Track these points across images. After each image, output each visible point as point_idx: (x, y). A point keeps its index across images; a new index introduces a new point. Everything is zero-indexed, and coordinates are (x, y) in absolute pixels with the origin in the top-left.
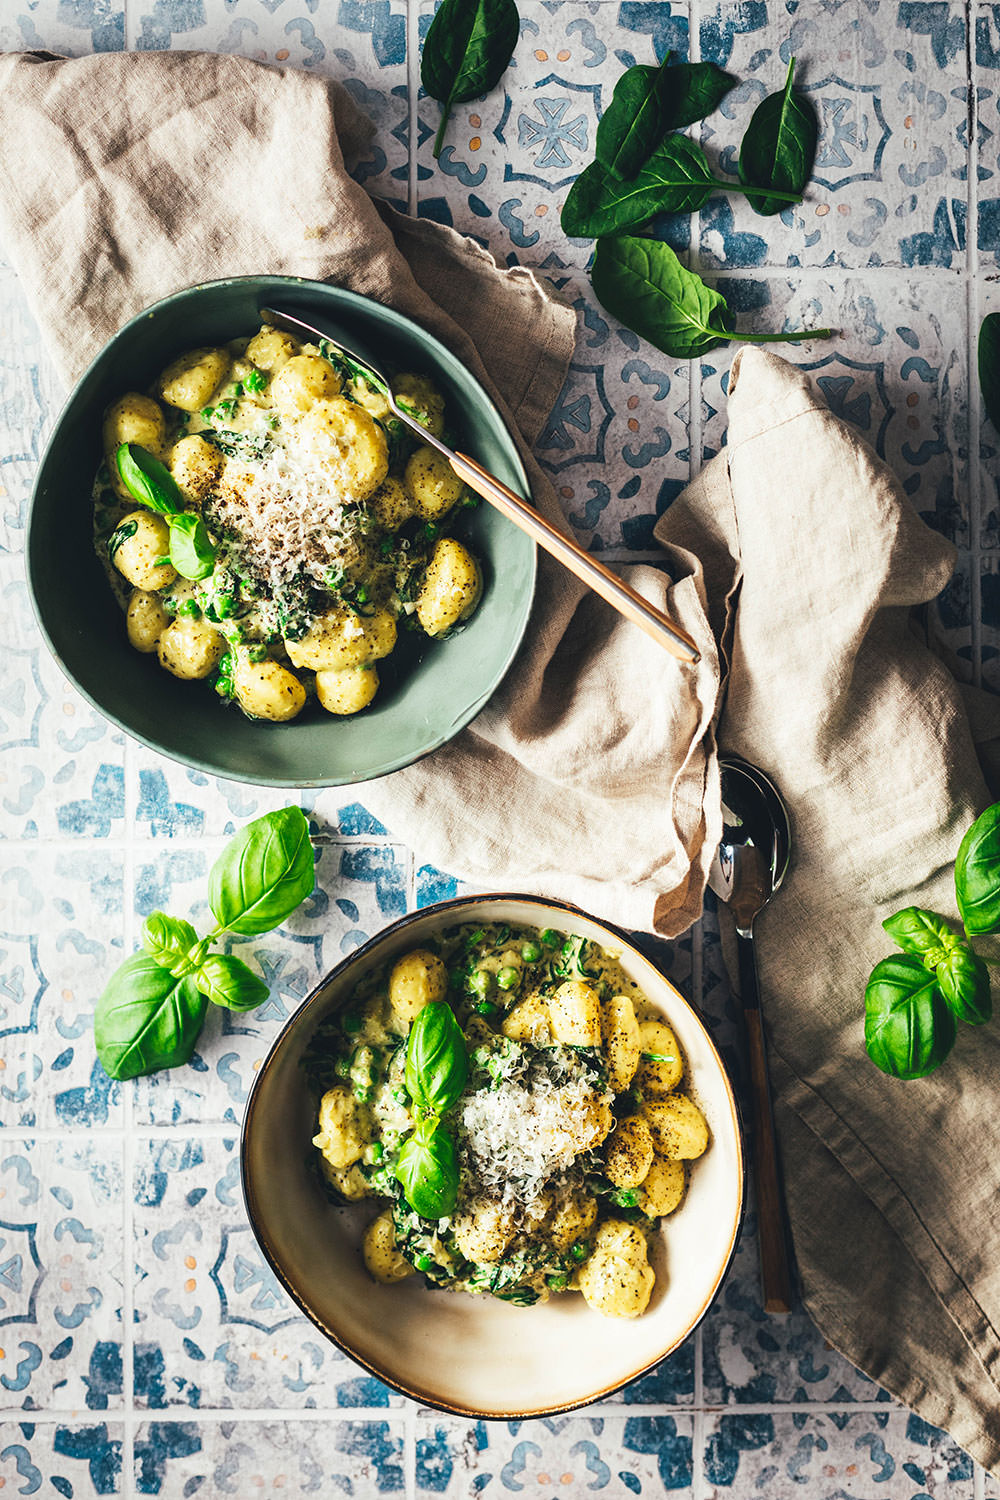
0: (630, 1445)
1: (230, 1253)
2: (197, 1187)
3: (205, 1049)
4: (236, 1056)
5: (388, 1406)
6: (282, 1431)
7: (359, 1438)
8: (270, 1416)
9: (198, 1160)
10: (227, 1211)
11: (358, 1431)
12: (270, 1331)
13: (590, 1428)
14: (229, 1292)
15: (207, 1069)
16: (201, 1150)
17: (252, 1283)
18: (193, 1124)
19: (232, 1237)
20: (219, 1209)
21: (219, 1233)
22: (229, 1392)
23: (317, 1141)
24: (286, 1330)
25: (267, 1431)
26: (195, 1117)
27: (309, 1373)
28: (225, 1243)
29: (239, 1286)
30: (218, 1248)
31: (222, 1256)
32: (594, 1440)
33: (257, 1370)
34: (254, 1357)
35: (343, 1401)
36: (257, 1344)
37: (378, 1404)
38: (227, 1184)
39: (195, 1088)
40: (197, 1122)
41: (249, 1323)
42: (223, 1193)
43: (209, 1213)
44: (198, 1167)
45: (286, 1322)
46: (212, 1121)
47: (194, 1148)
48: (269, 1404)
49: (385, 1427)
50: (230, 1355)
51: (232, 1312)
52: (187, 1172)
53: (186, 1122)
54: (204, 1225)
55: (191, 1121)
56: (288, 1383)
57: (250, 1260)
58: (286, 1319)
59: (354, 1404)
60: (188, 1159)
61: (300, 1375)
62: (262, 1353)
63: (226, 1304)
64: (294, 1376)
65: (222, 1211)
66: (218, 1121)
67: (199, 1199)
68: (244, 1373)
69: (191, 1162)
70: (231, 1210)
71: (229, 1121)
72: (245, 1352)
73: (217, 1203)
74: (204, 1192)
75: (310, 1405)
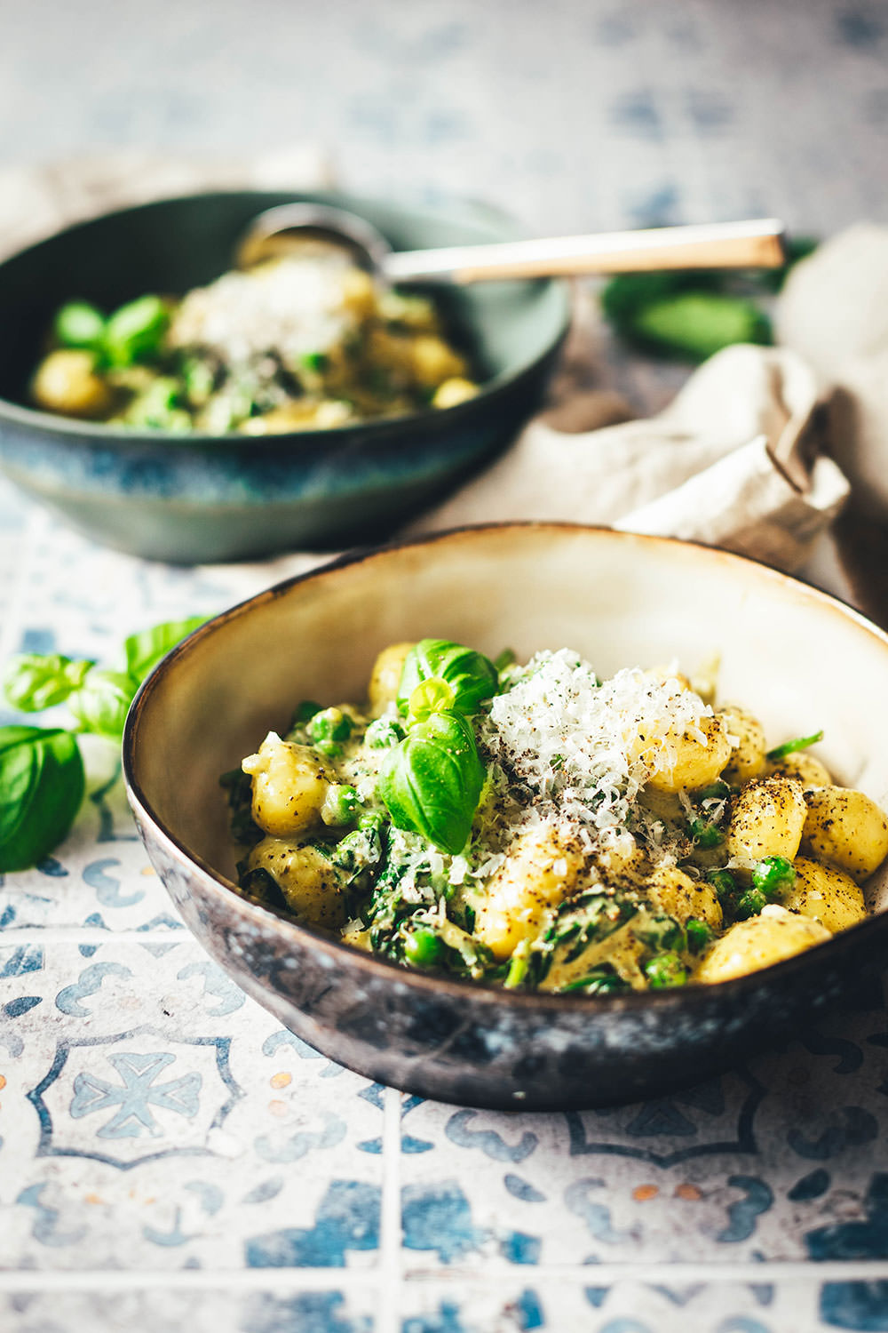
0: (832, 1320)
1: (70, 1071)
2: (25, 995)
3: (67, 855)
4: (115, 862)
5: (343, 1264)
6: (131, 1306)
7: (286, 1314)
8: (107, 1283)
9: (33, 966)
10: (71, 1023)
11: (284, 1304)
12: (125, 1166)
13: (748, 1297)
14: (59, 1119)
15: (65, 874)
16: (39, 956)
17: (101, 1107)
18: (32, 930)
19: (74, 1054)
20: (58, 1020)
21: (53, 1047)
22: (36, 1249)
23: (248, 764)
24: (156, 1165)
25: (100, 1305)
26: (36, 922)
27: (194, 1219)
28: (61, 1058)
29: (77, 1110)
30: (48, 1065)
31: (54, 1074)
32: (759, 1314)
33: (94, 1218)
34: (91, 1201)
35: (256, 1258)
36: (100, 1182)
37: (326, 1264)
38: (77, 992)
39: (44, 893)
40: (39, 927)
41: (90, 1156)
42: (69, 1003)
43: (41, 1024)
44: (32, 975)
45: (157, 1156)
46: (65, 926)
47: (28, 953)
48: (113, 1265)
49: (338, 1297)
50: (47, 1198)
51: (59, 1140)
52: (11, 980)
53: (21, 927)
54: (28, 1039)
55: (28, 926)
56: (151, 1236)
57: (102, 1077)
58: (159, 1150)
59: (279, 1263)
60: (16, 966)
61: (178, 1221)
62: (107, 1194)
63: (50, 1132)
64: (164, 1226)
65: (63, 1022)
66: (76, 925)
67: (27, 1009)
68: (67, 1223)
69: (21, 968)
70: (78, 1021)
71: (91, 925)
72: (75, 1195)
73: (56, 1013)
74: (36, 1001)
75: (192, 1265)
